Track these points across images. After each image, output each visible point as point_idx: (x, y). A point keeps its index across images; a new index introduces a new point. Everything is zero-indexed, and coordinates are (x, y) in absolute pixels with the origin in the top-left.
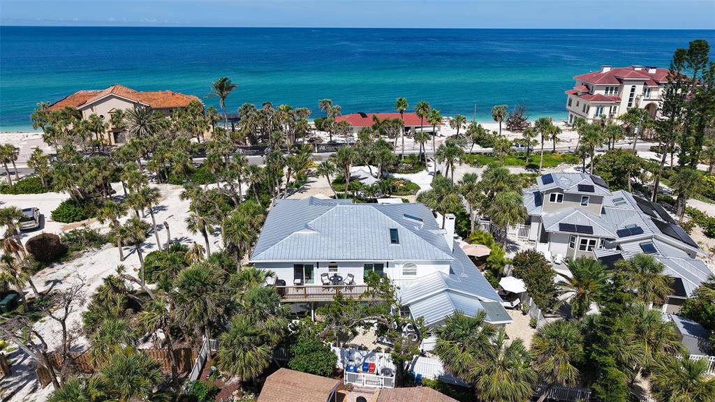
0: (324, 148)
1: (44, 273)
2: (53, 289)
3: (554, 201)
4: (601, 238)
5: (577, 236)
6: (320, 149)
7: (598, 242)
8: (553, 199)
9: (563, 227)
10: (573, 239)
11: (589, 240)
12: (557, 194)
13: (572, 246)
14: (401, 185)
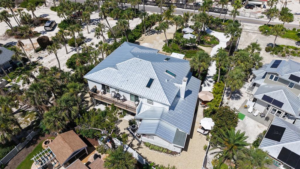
0: (189, 7)
1: (41, 52)
2: (39, 61)
3: (272, 79)
4: (285, 112)
5: (271, 106)
6: (187, 7)
7: (283, 114)
8: (271, 78)
9: (266, 98)
10: (269, 106)
11: (277, 110)
12: (275, 76)
13: (268, 109)
14: (209, 40)
